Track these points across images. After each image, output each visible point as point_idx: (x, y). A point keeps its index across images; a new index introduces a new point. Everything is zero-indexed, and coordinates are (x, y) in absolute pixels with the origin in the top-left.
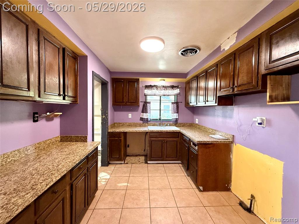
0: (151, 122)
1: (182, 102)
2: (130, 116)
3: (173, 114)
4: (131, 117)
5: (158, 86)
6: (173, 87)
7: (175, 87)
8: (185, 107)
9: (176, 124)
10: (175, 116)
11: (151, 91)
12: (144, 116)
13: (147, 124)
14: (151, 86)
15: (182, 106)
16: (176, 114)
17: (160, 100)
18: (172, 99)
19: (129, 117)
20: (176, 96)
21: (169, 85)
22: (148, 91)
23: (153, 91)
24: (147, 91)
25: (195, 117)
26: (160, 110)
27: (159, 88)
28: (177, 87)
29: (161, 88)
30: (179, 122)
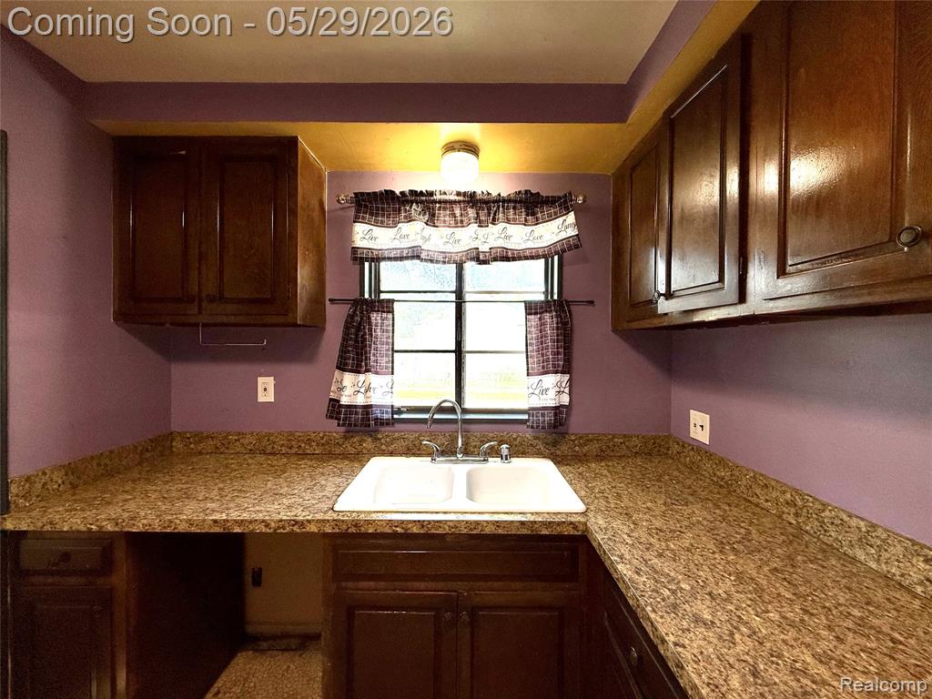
0: (398, 426)
1: (591, 303)
2: (266, 389)
3: (535, 379)
4: (270, 398)
5: (438, 197)
6: (530, 205)
7: (549, 201)
8: (615, 330)
9: (555, 444)
10: (549, 391)
11: (391, 232)
12: (348, 391)
13: (368, 444)
14: (389, 195)
15: (594, 326)
16: (551, 380)
17: (459, 293)
18: (531, 280)
19: (261, 399)
20: (556, 258)
21: (504, 189)
22: (378, 231)
23: (405, 228)
24: (366, 235)
25: (680, 394)
26: (459, 352)
27: (443, 215)
28: (560, 204)
29: (458, 212)
30: (576, 424)
